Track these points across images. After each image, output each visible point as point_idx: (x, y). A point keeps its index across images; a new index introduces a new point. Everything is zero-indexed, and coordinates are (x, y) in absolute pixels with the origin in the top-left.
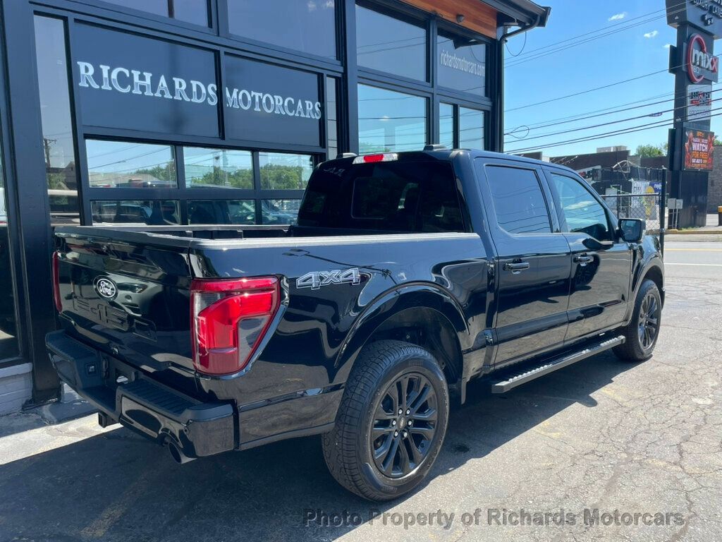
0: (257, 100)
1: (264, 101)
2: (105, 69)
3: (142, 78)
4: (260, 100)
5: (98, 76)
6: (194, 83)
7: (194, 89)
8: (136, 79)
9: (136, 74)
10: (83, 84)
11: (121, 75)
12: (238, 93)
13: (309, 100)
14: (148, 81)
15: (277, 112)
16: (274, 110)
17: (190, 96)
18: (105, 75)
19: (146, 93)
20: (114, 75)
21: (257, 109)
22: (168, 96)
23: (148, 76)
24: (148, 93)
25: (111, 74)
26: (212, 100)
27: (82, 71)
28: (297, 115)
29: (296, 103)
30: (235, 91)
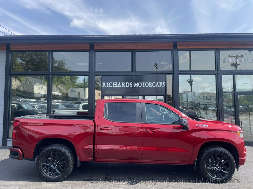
0: (144, 84)
1: (146, 84)
2: (107, 83)
3: (115, 84)
4: (145, 84)
5: (106, 85)
6: (127, 83)
7: (127, 84)
8: (114, 84)
9: (114, 83)
10: (103, 86)
11: (111, 84)
12: (138, 84)
13: (161, 82)
14: (116, 84)
15: (150, 86)
16: (149, 86)
17: (126, 86)
18: (107, 84)
19: (115, 87)
20: (109, 84)
21: (144, 86)
22: (120, 86)
23: (116, 83)
24: (116, 86)
25: (108, 84)
26: (131, 86)
27: (103, 84)
28: (156, 86)
29: (156, 83)
30: (137, 83)
